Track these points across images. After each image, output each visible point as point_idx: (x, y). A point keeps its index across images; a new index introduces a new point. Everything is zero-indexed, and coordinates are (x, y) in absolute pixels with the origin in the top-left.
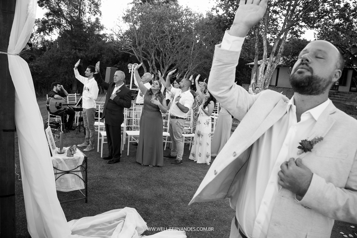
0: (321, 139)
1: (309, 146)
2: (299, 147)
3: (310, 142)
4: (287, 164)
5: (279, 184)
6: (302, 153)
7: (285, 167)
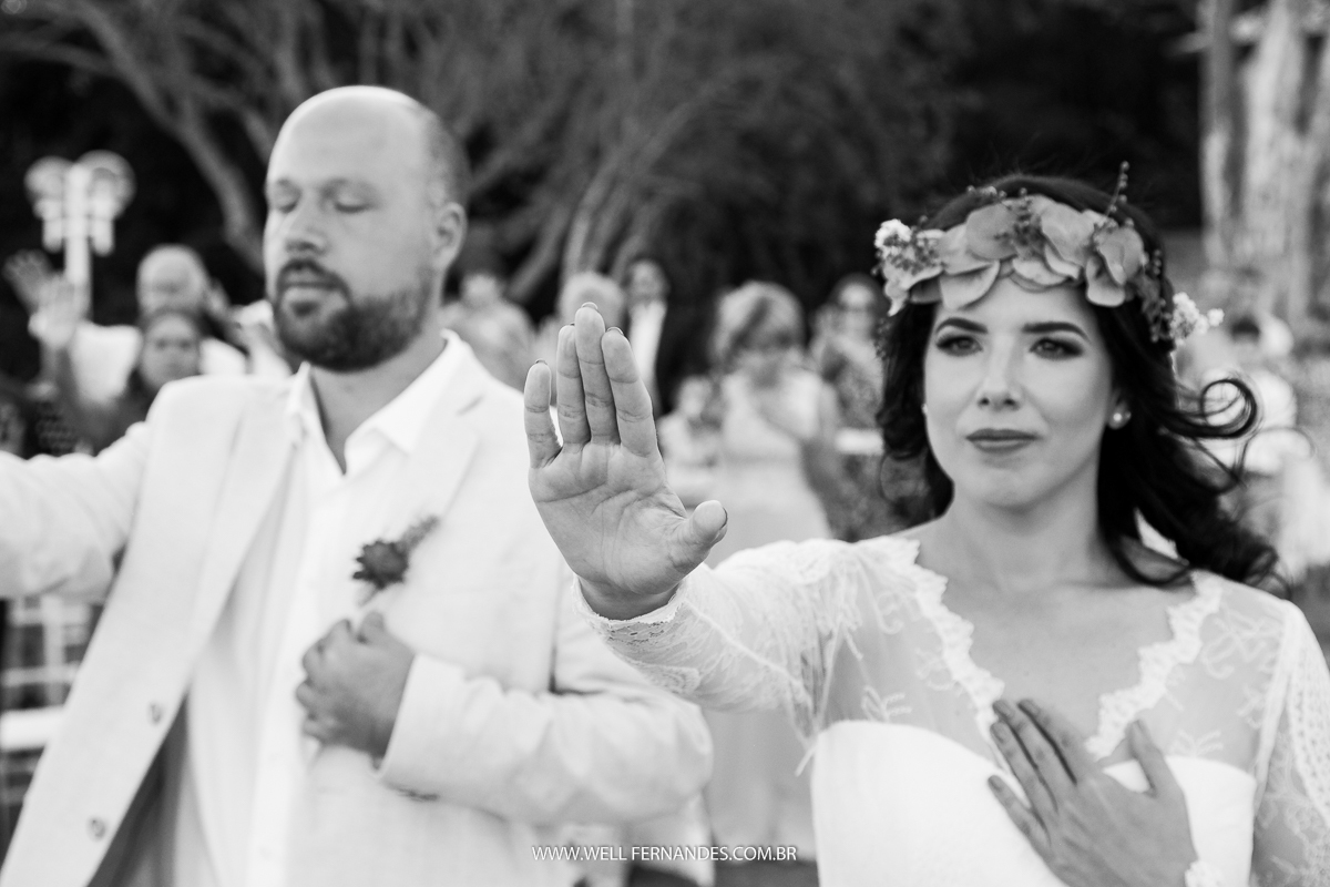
0: (429, 526)
1: (392, 564)
2: (357, 576)
3: (392, 546)
4: (320, 647)
5: (306, 733)
6: (373, 594)
7: (315, 658)
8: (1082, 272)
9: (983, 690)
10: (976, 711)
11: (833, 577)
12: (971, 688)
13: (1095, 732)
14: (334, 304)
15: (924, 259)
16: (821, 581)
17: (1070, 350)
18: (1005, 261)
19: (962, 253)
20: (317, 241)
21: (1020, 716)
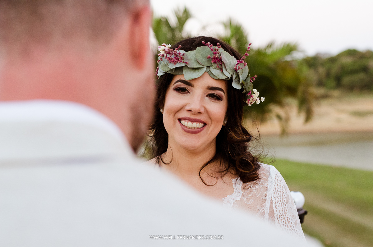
8: (232, 76)
15: (178, 59)
18: (209, 67)
19: (193, 60)
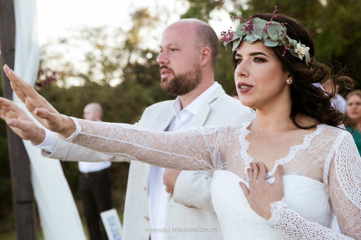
9: (247, 160)
10: (244, 166)
11: (217, 132)
12: (245, 160)
13: (271, 170)
14: (171, 77)
16: (213, 134)
17: (263, 60)
18: (245, 36)
20: (165, 61)
21: (255, 166)
